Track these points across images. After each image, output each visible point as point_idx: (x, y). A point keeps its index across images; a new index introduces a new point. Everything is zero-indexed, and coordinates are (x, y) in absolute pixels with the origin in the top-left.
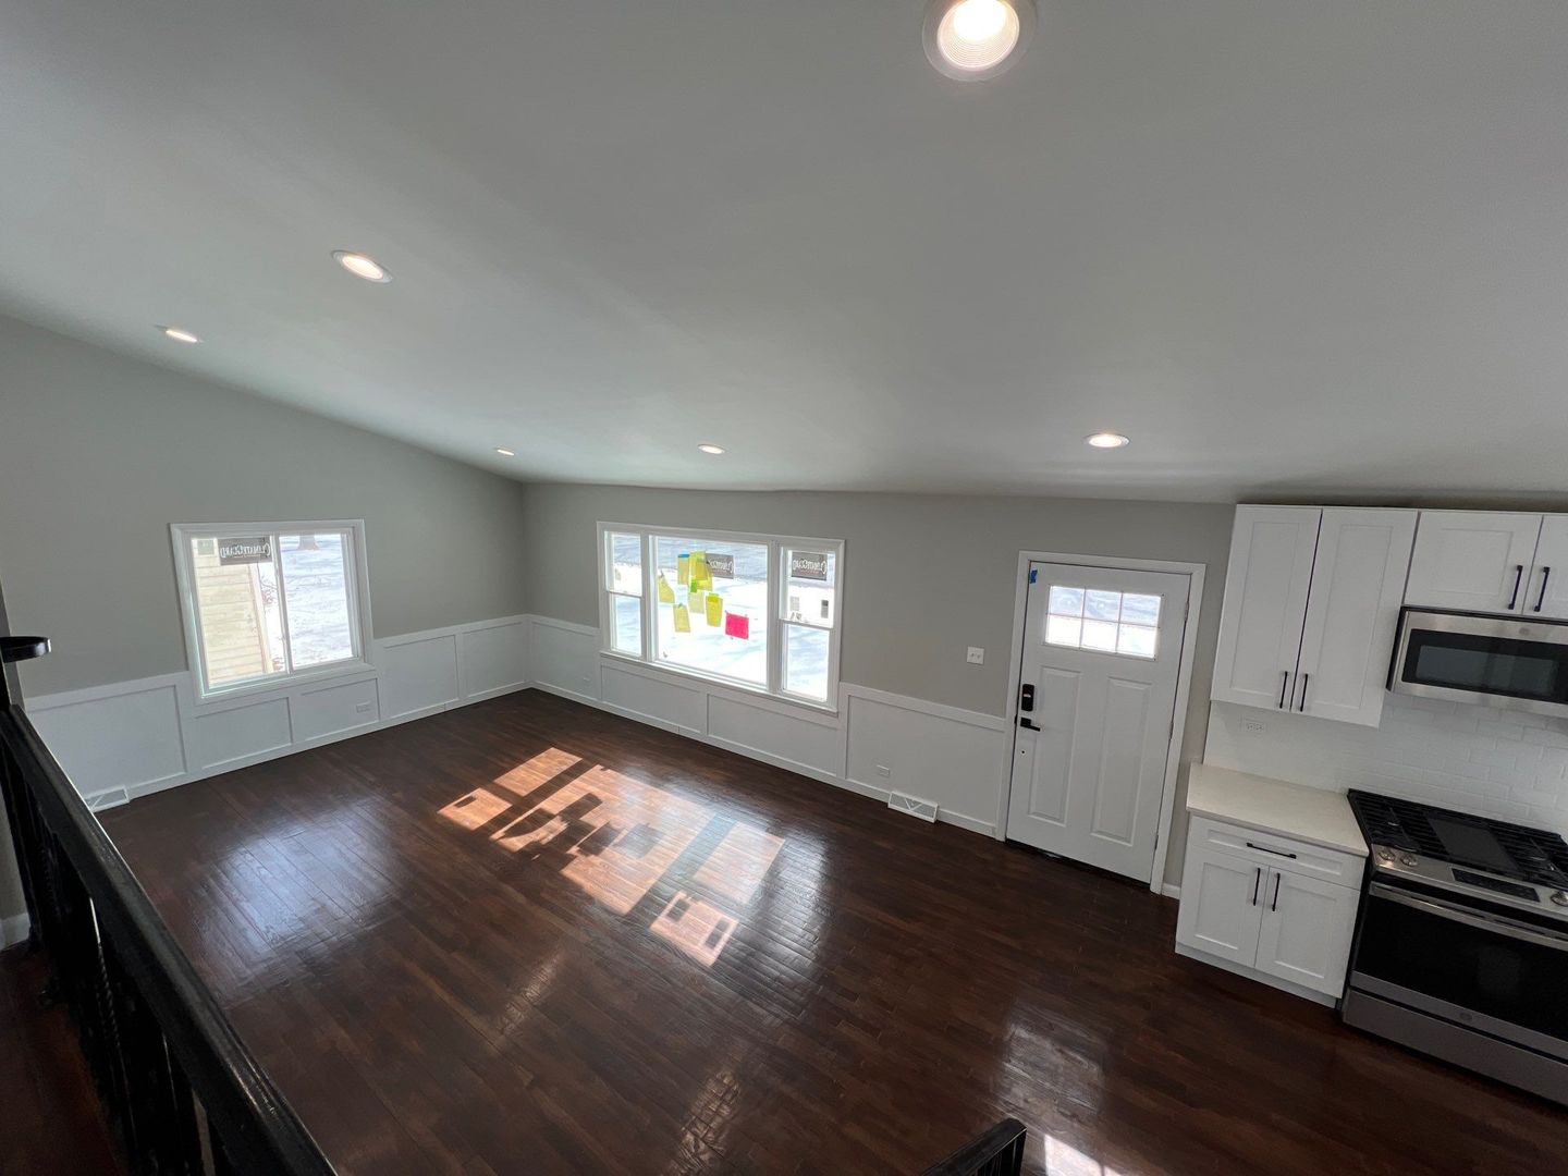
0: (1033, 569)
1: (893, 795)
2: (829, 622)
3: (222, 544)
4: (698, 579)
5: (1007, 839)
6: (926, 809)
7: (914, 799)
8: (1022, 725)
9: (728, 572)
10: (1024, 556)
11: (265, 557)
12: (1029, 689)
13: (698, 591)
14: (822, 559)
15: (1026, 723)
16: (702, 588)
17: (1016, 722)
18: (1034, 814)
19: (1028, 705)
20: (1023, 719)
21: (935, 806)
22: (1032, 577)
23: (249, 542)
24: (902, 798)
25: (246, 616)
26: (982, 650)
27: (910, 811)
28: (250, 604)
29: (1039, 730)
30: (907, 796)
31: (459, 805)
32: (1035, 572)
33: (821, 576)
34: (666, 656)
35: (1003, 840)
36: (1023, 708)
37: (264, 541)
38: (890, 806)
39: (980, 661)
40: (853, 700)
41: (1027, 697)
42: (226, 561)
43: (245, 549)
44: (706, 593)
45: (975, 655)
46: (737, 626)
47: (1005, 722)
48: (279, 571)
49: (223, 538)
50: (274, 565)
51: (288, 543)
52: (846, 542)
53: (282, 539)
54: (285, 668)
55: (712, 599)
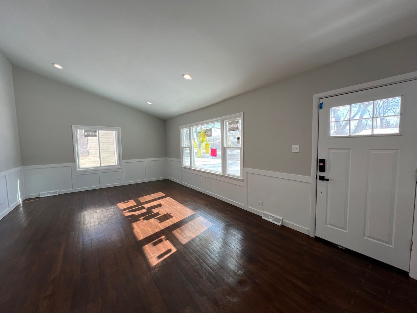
0: (320, 102)
1: (264, 213)
2: (240, 145)
3: (85, 132)
4: (203, 138)
5: (316, 237)
6: (277, 220)
7: (272, 215)
8: (320, 179)
9: (211, 134)
10: (316, 97)
11: (95, 136)
12: (322, 161)
13: (203, 142)
14: (237, 122)
15: (322, 178)
16: (204, 141)
17: (317, 178)
18: (328, 224)
19: (322, 168)
20: (320, 176)
21: (281, 218)
22: (320, 106)
23: (92, 132)
24: (267, 214)
25: (113, 162)
26: (298, 146)
27: (270, 220)
28: (114, 159)
29: (328, 180)
30: (269, 214)
31: (123, 203)
32: (322, 103)
33: (237, 129)
34: (196, 166)
35: (313, 236)
36: (320, 171)
37: (95, 131)
38: (263, 217)
39: (298, 151)
40: (248, 174)
41: (322, 165)
42: (86, 136)
44: (205, 143)
45: (295, 148)
46: (214, 153)
47: (311, 179)
48: (99, 140)
49: (85, 130)
50: (97, 138)
51: (101, 133)
52: (244, 112)
53: (100, 131)
54: (99, 165)
55: (207, 145)
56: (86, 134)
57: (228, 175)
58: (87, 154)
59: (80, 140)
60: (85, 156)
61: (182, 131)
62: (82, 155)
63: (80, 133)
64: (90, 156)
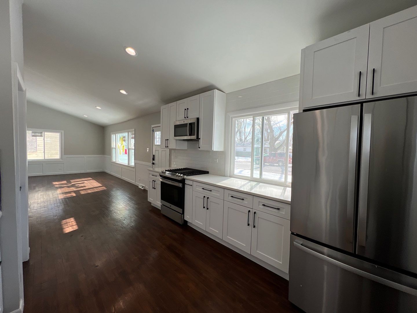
0: (153, 129)
3: (32, 133)
7: (142, 185)
10: (152, 127)
11: (41, 136)
12: (154, 155)
15: (153, 164)
19: (154, 159)
22: (153, 131)
23: (39, 133)
27: (141, 187)
29: (155, 164)
34: (118, 161)
37: (41, 133)
38: (139, 187)
39: (148, 151)
40: (136, 164)
42: (33, 136)
43: (37, 134)
47: (151, 164)
48: (44, 139)
49: (33, 131)
50: (43, 138)
51: (47, 134)
52: (135, 129)
53: (46, 133)
54: (43, 158)
55: (123, 146)
56: (33, 134)
57: (130, 165)
58: (36, 150)
59: (29, 138)
60: (33, 152)
61: (112, 136)
62: (30, 151)
63: (29, 134)
64: (37, 152)
